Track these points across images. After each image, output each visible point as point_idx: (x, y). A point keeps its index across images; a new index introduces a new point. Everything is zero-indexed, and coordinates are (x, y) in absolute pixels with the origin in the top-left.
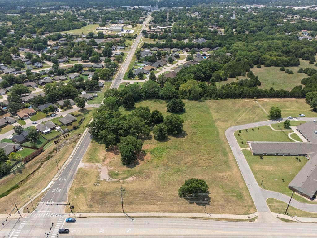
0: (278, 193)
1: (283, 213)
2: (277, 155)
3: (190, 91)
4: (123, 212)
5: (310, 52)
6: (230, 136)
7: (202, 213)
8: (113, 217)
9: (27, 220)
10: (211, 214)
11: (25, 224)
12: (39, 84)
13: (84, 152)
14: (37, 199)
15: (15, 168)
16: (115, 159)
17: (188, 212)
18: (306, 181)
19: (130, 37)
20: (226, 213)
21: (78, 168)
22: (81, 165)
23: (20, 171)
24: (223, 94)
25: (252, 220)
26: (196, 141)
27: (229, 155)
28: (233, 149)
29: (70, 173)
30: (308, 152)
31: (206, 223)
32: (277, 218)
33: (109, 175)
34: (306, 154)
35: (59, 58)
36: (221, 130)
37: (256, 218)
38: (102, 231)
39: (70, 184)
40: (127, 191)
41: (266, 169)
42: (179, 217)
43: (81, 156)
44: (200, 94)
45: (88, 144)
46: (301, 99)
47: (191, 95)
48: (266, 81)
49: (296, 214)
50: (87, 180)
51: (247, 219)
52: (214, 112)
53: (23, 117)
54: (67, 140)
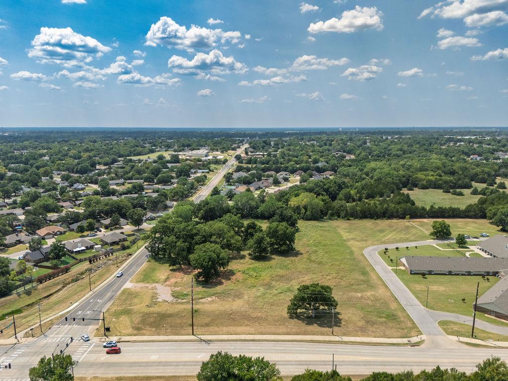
0: (457, 315)
1: (468, 337)
2: (450, 273)
3: (305, 208)
4: (193, 335)
5: (485, 173)
6: (370, 255)
7: (328, 335)
8: (176, 341)
9: (27, 346)
10: (342, 337)
11: (23, 350)
12: (75, 205)
13: (134, 272)
14: (50, 322)
15: (21, 290)
16: (185, 279)
17: (304, 334)
18: (501, 296)
19: (217, 162)
20: (368, 336)
21: (122, 289)
22: (128, 285)
23: (28, 293)
24: (357, 212)
25: (414, 345)
26: (317, 260)
27: (371, 274)
28: (378, 268)
29: (109, 294)
30: (500, 269)
31: (335, 347)
32: (458, 342)
33: (173, 296)
34: (497, 273)
35: (110, 180)
36: (356, 249)
37: (422, 342)
38: (154, 357)
39: (106, 305)
40: (201, 312)
41: (434, 289)
42: (289, 341)
43: (130, 275)
44: (321, 211)
45: (143, 263)
46: (480, 220)
47: (308, 213)
48: (424, 202)
49: (490, 338)
50: (136, 301)
51: (407, 344)
52: (345, 232)
53: (44, 236)
54: (110, 260)
